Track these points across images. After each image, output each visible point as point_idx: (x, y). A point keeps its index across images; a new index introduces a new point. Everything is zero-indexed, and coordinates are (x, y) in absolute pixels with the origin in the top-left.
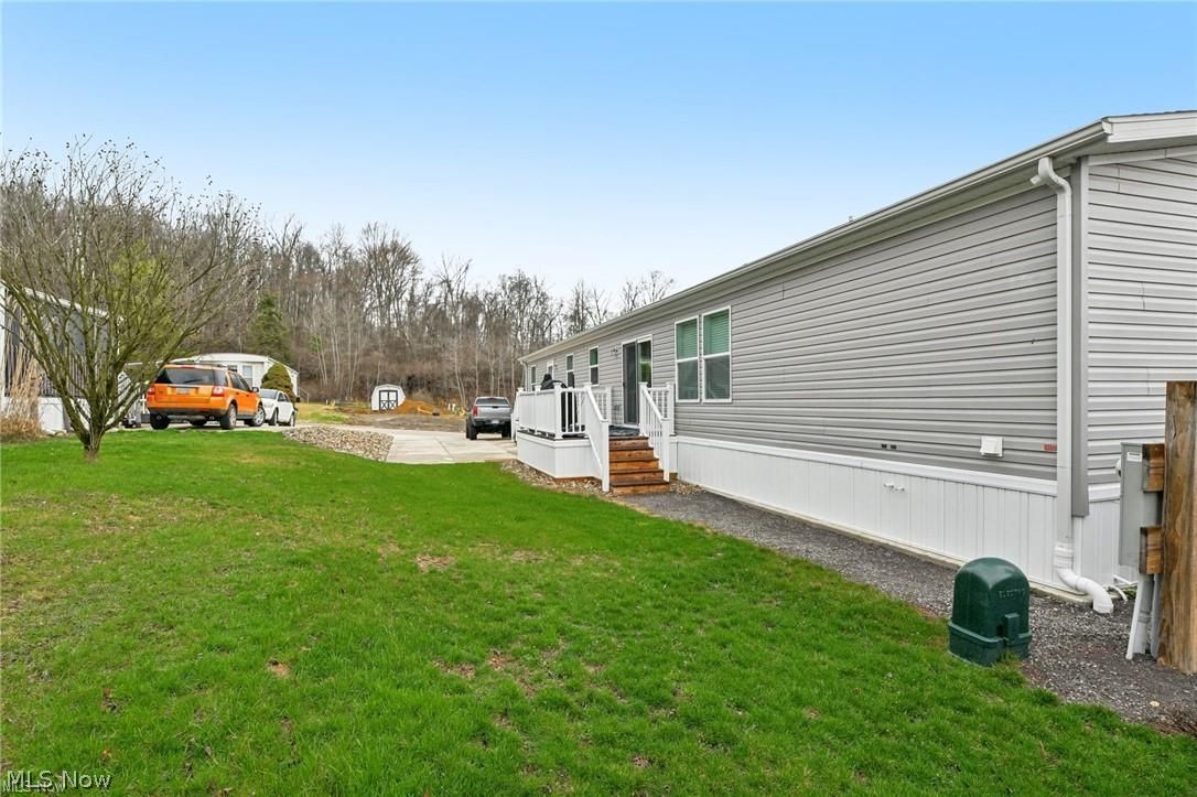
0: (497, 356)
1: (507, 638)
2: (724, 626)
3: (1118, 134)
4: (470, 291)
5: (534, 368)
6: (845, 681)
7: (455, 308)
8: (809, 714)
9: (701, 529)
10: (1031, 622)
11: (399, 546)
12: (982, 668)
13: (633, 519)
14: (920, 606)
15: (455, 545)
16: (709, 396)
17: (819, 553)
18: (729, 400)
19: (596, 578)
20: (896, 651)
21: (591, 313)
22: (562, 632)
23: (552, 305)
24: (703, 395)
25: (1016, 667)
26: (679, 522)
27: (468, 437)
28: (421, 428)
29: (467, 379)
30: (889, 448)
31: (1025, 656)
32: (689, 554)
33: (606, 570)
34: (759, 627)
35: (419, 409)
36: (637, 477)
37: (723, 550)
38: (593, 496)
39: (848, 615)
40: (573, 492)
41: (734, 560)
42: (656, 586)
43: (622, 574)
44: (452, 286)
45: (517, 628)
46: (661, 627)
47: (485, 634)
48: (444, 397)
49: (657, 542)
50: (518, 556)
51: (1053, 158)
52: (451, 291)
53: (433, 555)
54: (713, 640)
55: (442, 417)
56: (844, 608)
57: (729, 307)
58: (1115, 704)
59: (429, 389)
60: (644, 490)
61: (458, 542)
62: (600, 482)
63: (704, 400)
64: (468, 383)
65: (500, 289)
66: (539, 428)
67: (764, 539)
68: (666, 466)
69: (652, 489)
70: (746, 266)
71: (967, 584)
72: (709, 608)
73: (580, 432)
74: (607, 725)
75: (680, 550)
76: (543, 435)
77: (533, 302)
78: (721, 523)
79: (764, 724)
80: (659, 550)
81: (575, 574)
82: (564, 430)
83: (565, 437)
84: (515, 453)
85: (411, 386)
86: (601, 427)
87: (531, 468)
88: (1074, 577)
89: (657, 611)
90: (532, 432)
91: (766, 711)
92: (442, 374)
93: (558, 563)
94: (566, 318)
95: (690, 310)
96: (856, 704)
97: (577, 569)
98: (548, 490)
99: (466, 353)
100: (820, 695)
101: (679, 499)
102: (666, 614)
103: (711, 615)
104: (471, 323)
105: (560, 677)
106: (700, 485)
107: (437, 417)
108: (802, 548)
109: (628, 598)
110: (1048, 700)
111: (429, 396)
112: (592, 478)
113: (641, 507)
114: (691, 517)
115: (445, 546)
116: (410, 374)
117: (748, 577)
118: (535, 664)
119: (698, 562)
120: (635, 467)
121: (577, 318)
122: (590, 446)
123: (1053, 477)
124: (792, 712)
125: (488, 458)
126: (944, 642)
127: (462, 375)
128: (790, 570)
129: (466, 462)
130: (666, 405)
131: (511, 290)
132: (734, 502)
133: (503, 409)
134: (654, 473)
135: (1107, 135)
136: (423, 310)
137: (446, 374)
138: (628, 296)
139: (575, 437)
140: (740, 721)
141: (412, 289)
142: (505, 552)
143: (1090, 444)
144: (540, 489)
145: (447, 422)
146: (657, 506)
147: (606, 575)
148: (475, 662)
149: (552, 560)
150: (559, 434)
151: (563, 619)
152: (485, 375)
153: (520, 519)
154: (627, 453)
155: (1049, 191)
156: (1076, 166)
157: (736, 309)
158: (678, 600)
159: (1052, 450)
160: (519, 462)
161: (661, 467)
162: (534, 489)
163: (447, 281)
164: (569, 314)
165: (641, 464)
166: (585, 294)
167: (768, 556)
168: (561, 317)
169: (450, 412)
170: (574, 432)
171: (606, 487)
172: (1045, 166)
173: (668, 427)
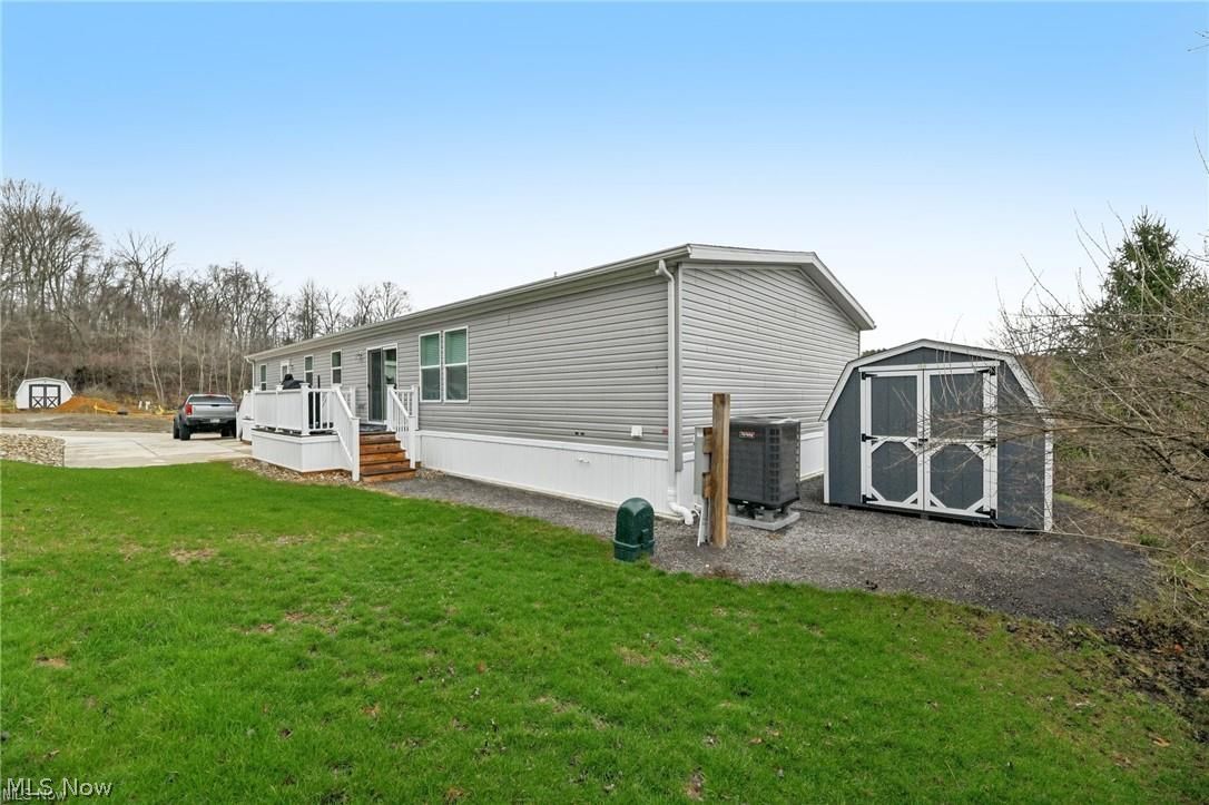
0: (207, 351)
1: (296, 600)
2: (475, 566)
3: (694, 255)
4: (170, 278)
5: (263, 368)
6: (556, 584)
7: (146, 294)
8: (537, 606)
9: (447, 503)
10: (655, 535)
11: (144, 545)
12: (631, 564)
13: (386, 501)
14: (599, 535)
15: (210, 539)
16: (449, 398)
17: (537, 511)
18: (467, 401)
19: (363, 549)
20: (586, 564)
21: (322, 315)
22: (345, 589)
23: (277, 304)
24: (445, 396)
25: (647, 560)
26: (427, 500)
27: (176, 437)
28: (104, 429)
29: (165, 375)
30: (579, 435)
31: (652, 553)
32: (440, 523)
33: (372, 542)
34: (499, 563)
35: (96, 407)
36: (386, 466)
37: (467, 516)
38: (344, 486)
39: (556, 548)
40: (323, 484)
41: (476, 523)
42: (417, 548)
43: (386, 543)
44: (145, 269)
45: (304, 592)
46: (427, 574)
47: (274, 601)
48: (132, 394)
49: (413, 516)
50: (281, 541)
51: (666, 260)
52: (142, 275)
53: (188, 549)
54: (468, 575)
55: (130, 416)
56: (553, 543)
57: (466, 327)
58: (691, 570)
59: (109, 384)
60: (392, 477)
61: (212, 536)
62: (350, 473)
63: (445, 401)
64: (167, 378)
65: (210, 280)
66: (279, 426)
67: (496, 506)
68: (412, 455)
69: (400, 476)
70: (480, 297)
71: (623, 513)
72: (461, 557)
73: (328, 428)
74: (401, 637)
75: (433, 520)
76: (286, 432)
77: (253, 298)
78: (462, 498)
79: (508, 617)
80: (414, 522)
81: (343, 548)
82: (311, 427)
83: (312, 433)
84: (250, 452)
85: (80, 380)
86: (351, 423)
87: (271, 465)
88: (676, 507)
89: (421, 565)
90: (272, 430)
91: (509, 609)
92: (131, 368)
93: (324, 543)
94: (293, 316)
95: (431, 326)
96: (563, 595)
97: (343, 544)
98: (296, 483)
99: (164, 346)
100: (542, 595)
101: (425, 482)
102: (429, 565)
103: (463, 561)
104: (171, 313)
105: (353, 618)
106: (442, 470)
107: (125, 417)
108: (524, 509)
109: (396, 559)
110: (662, 574)
111: (109, 393)
112: (341, 470)
113: (392, 491)
114: (437, 496)
115: (200, 541)
116: (80, 367)
117: (489, 532)
118: (328, 614)
119: (448, 528)
120: (384, 458)
121: (307, 318)
122: (339, 441)
123: (666, 448)
124: (525, 606)
125: (213, 458)
126: (611, 553)
127: (160, 370)
128: (516, 524)
129: (185, 463)
130: (411, 404)
131: (226, 282)
132: (471, 481)
133: (225, 408)
134: (402, 462)
135: (689, 254)
136: (99, 293)
137: (136, 368)
138: (361, 302)
139: (323, 433)
140: (493, 619)
141: (82, 268)
142: (267, 539)
143: (684, 428)
144: (286, 483)
145: (141, 422)
146: (406, 489)
147: (371, 545)
148: (273, 622)
149: (318, 541)
150: (306, 431)
151: (345, 580)
152: (192, 371)
153: (274, 510)
154: (376, 446)
155: (663, 280)
156: (676, 267)
157: (473, 329)
158: (437, 554)
159: (666, 432)
160: (254, 460)
161: (407, 457)
162: (279, 483)
163: (138, 266)
164: (297, 313)
165: (389, 455)
166: (315, 296)
167: (500, 518)
168: (288, 316)
169: (143, 411)
170: (321, 429)
171: (356, 477)
172: (662, 264)
173: (413, 423)
